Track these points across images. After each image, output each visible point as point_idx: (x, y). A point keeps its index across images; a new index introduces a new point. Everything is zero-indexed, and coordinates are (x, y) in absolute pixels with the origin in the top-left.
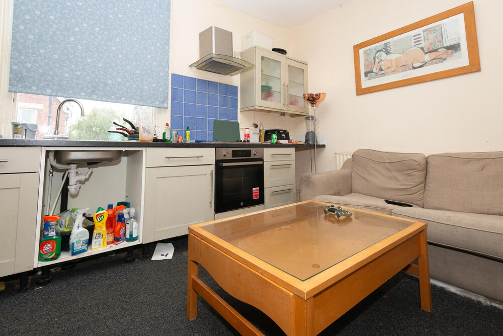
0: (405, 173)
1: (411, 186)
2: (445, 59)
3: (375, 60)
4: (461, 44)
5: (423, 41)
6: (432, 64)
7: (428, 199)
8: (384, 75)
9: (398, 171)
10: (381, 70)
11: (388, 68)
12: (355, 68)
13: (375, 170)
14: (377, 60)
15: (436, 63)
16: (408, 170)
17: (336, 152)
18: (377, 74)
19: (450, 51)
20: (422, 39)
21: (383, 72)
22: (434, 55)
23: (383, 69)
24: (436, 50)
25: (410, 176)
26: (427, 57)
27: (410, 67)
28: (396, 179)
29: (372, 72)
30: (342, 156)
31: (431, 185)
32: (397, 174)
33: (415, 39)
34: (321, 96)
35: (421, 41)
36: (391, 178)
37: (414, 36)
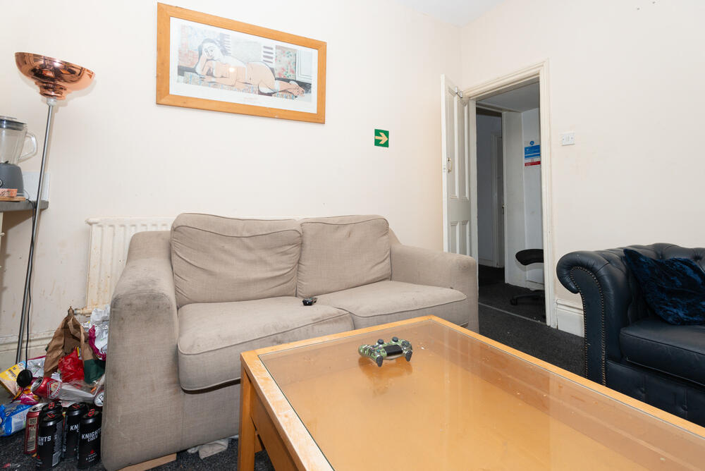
0: (281, 250)
1: (289, 270)
2: (296, 97)
3: (200, 54)
4: (312, 86)
5: (274, 59)
6: (282, 96)
7: (304, 283)
8: (215, 84)
9: (266, 248)
10: (210, 74)
11: (222, 77)
12: (159, 49)
13: (225, 251)
14: (205, 55)
15: (286, 98)
16: (285, 245)
17: (91, 220)
18: (202, 78)
19: (301, 89)
20: (274, 56)
21: (213, 80)
22: (285, 85)
23: (214, 74)
24: (288, 81)
25: (288, 254)
26: (278, 85)
27: (255, 89)
28: (262, 262)
29: (193, 71)
30: (108, 230)
31: (307, 264)
32: (263, 254)
33: (265, 52)
34: (85, 76)
35: (272, 58)
36: (253, 262)
37: (265, 47)
